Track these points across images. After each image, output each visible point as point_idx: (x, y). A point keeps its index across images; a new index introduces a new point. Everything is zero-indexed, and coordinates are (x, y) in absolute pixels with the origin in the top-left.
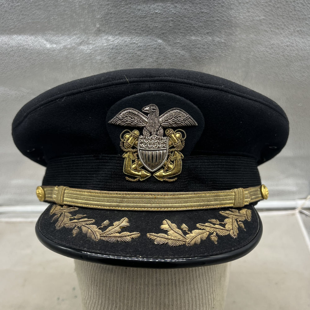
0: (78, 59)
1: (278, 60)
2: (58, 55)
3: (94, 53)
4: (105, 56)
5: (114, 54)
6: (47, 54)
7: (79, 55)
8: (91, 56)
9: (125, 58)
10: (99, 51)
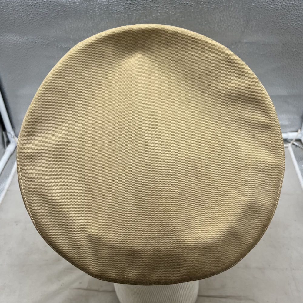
0: (96, 9)
1: (277, 10)
2: (79, 6)
3: (110, 5)
4: (121, 7)
5: (128, 5)
6: (69, 5)
7: (98, 6)
8: (108, 7)
9: (139, 8)
10: (115, 3)
